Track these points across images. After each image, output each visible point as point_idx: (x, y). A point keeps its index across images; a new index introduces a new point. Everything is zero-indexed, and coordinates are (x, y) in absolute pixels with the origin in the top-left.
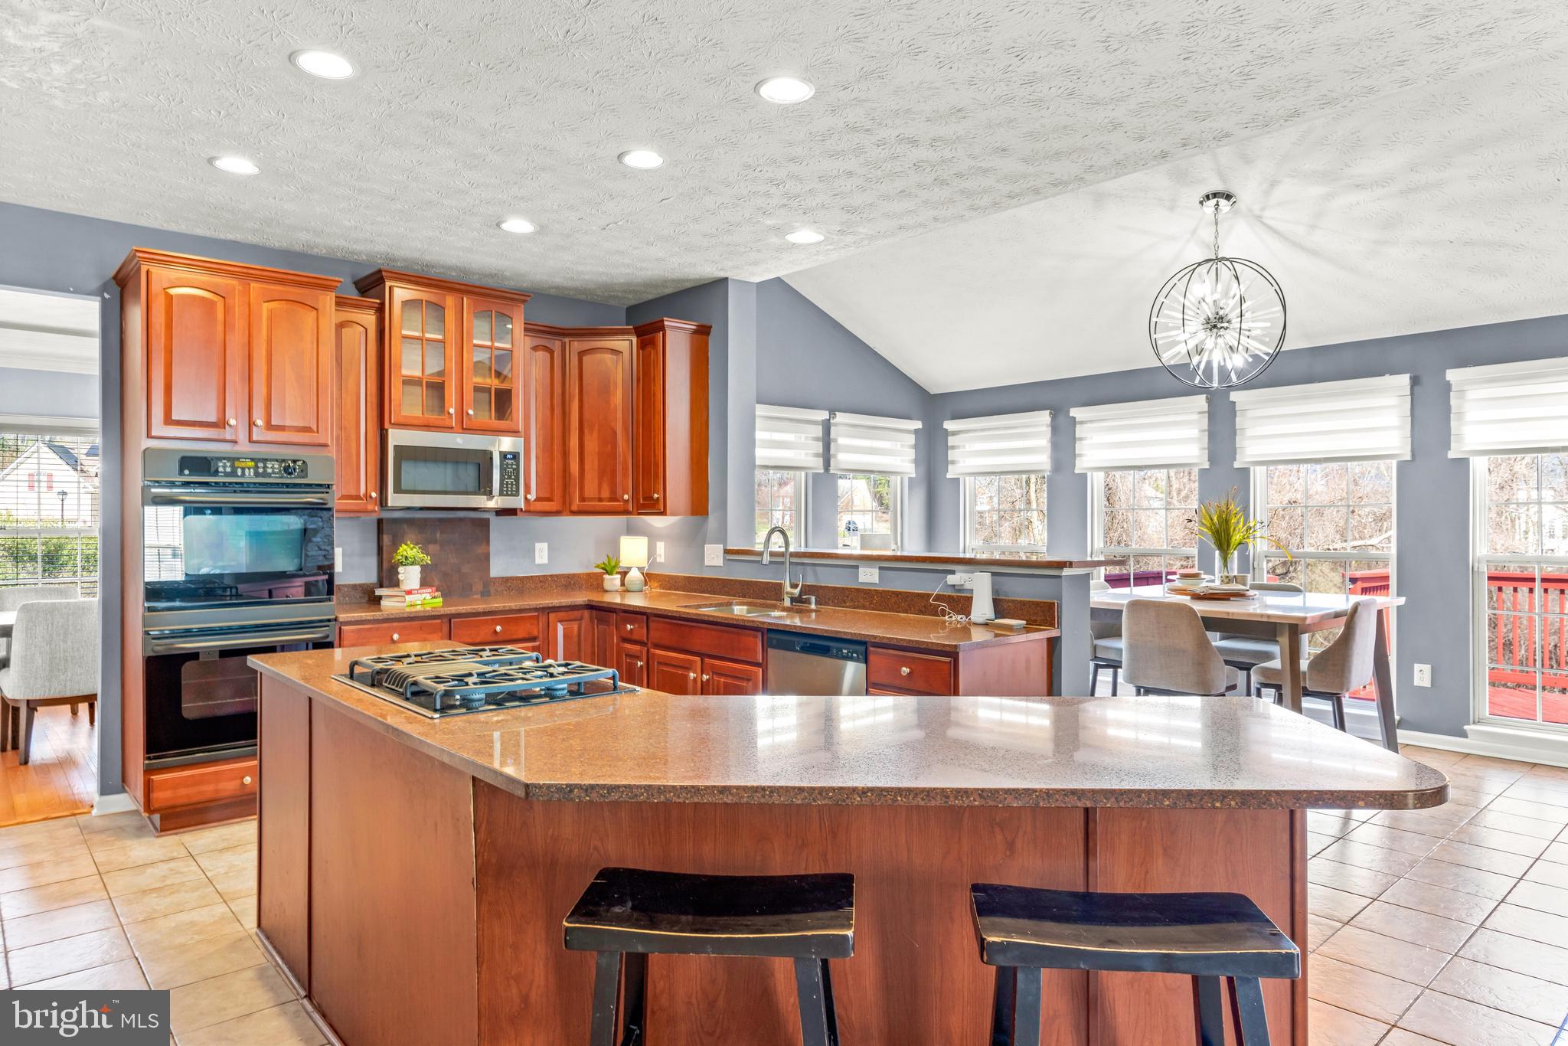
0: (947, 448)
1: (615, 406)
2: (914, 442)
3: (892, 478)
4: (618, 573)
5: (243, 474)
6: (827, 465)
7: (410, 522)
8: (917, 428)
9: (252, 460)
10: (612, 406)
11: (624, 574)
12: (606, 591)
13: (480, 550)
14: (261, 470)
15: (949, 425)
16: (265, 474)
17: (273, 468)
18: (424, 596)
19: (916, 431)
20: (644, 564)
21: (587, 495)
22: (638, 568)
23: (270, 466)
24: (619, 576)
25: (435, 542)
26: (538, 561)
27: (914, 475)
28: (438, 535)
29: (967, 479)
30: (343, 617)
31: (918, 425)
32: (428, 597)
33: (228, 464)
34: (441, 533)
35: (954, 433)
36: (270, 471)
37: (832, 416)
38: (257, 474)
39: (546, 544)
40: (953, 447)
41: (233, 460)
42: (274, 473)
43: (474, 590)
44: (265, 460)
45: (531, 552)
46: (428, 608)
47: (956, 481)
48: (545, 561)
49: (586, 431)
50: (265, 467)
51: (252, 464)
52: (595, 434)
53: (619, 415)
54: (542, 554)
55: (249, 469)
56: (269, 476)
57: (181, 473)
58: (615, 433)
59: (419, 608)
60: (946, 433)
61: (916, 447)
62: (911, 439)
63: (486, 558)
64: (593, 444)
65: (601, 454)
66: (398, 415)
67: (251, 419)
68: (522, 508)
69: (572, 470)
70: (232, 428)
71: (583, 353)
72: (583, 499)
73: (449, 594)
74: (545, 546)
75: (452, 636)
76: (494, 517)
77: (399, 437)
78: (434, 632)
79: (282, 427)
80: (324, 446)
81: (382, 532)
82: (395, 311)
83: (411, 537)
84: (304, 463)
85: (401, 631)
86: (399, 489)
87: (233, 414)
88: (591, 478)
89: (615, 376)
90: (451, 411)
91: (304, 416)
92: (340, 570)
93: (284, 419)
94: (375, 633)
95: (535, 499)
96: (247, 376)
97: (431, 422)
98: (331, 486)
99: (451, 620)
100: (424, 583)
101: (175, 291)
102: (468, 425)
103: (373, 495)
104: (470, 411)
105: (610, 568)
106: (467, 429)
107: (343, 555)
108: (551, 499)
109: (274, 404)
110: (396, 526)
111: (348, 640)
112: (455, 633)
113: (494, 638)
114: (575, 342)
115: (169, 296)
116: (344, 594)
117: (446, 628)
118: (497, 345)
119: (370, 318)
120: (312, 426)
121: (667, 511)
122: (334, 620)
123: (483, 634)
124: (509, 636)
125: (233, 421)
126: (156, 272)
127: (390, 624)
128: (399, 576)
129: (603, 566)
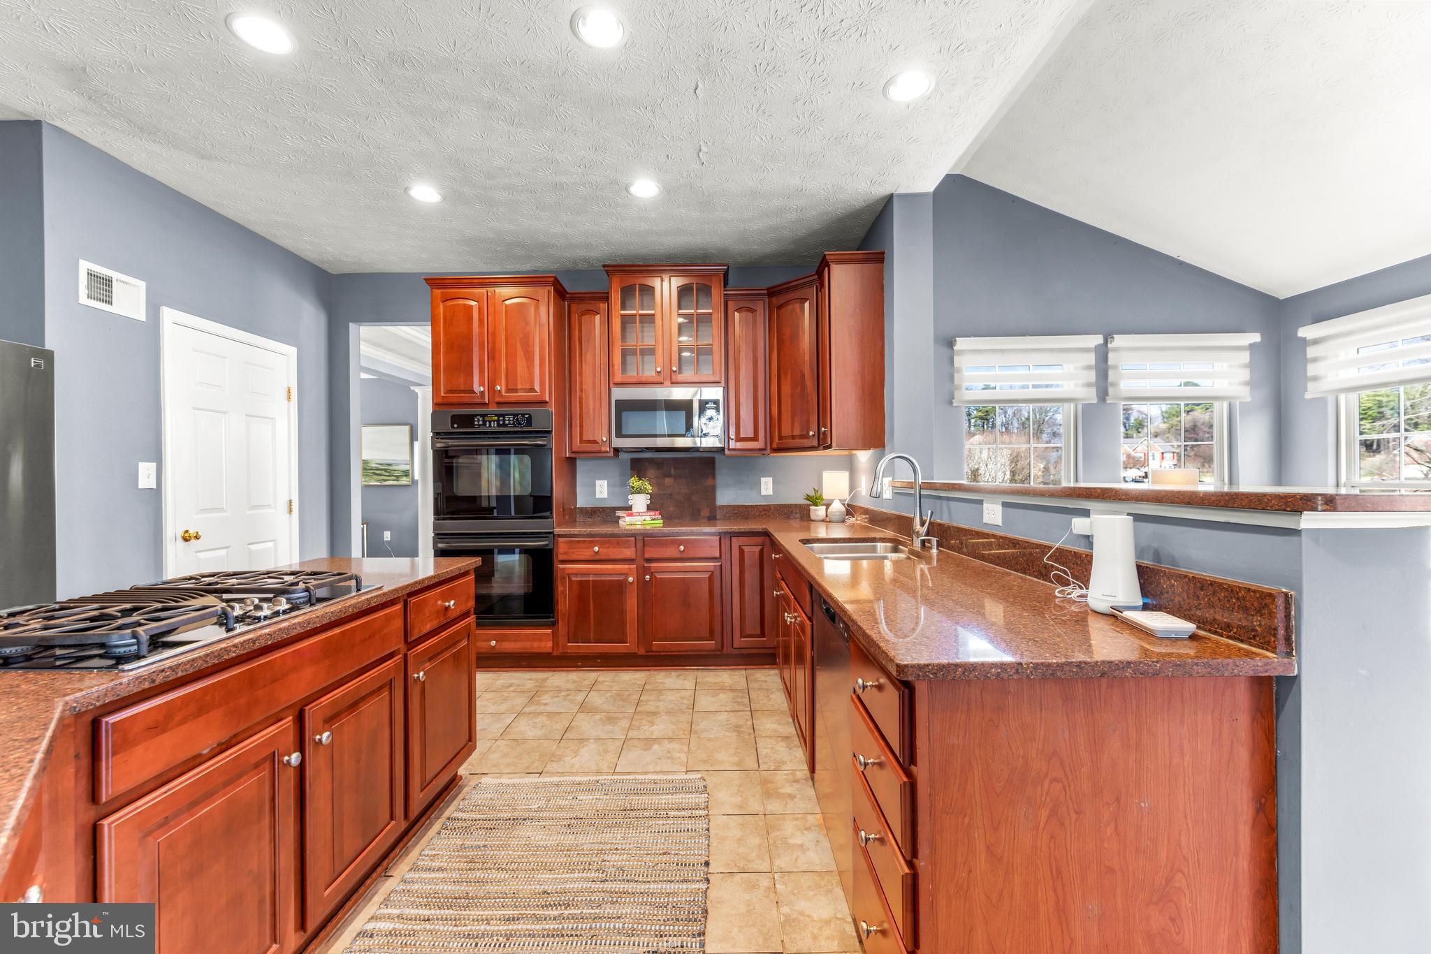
0: (1305, 361)
1: (804, 350)
2: (1249, 360)
3: (1216, 404)
4: (823, 505)
5: (490, 425)
6: (1103, 394)
8: (1252, 342)
9: (496, 415)
10: (801, 351)
11: (828, 506)
12: (813, 521)
13: (709, 482)
14: (501, 422)
15: (1306, 332)
16: (504, 425)
17: (509, 420)
18: (643, 518)
19: (1252, 347)
20: (847, 497)
21: (783, 433)
22: (841, 500)
23: (507, 419)
24: (825, 507)
25: (670, 476)
26: (764, 492)
27: (1249, 399)
28: (672, 470)
29: (1342, 398)
30: (557, 531)
31: (1256, 338)
32: (648, 518)
33: (481, 419)
34: (675, 469)
35: (1316, 342)
36: (507, 422)
37: (1109, 340)
38: (499, 425)
39: (771, 478)
40: (1315, 360)
41: (484, 416)
42: (509, 424)
43: (702, 515)
44: (503, 416)
45: (758, 485)
46: (648, 527)
47: (1321, 402)
48: (770, 492)
49: (782, 376)
50: (504, 420)
51: (496, 418)
52: (789, 378)
53: (807, 358)
54: (767, 487)
55: (494, 421)
56: (506, 426)
57: (452, 427)
58: (803, 375)
59: (638, 527)
60: (1304, 343)
61: (1251, 365)
62: (1245, 357)
63: (713, 489)
64: (787, 389)
65: (792, 396)
66: (618, 377)
67: (495, 386)
68: (726, 447)
69: (773, 413)
70: (482, 393)
71: (780, 307)
72: (780, 438)
73: (668, 519)
74: (770, 480)
75: (643, 552)
76: (718, 457)
77: (619, 394)
78: (629, 547)
79: (516, 390)
80: (544, 403)
81: (632, 469)
82: (616, 297)
83: (652, 472)
84: (530, 416)
85: (602, 545)
86: (619, 434)
87: (481, 384)
88: (786, 417)
89: (803, 323)
90: (659, 369)
91: (532, 381)
92: (606, 496)
93: (516, 384)
94: (582, 545)
95: (739, 439)
96: (492, 356)
97: (644, 380)
98: (549, 432)
99: (643, 539)
100: (649, 508)
101: (450, 303)
102: (673, 381)
103: (604, 439)
104: (674, 369)
105: (815, 500)
106: (674, 383)
107: (608, 486)
108: (755, 439)
109: (511, 374)
110: (640, 464)
111: (562, 549)
112: (646, 549)
113: (679, 556)
114: (774, 300)
115: (445, 308)
116: (606, 514)
117: (640, 545)
118: (699, 311)
119: (604, 306)
120: (537, 388)
121: (834, 444)
122: (552, 533)
123: (669, 552)
124: (691, 554)
125: (482, 389)
126: (438, 292)
127: (593, 538)
128: (630, 503)
129: (808, 498)
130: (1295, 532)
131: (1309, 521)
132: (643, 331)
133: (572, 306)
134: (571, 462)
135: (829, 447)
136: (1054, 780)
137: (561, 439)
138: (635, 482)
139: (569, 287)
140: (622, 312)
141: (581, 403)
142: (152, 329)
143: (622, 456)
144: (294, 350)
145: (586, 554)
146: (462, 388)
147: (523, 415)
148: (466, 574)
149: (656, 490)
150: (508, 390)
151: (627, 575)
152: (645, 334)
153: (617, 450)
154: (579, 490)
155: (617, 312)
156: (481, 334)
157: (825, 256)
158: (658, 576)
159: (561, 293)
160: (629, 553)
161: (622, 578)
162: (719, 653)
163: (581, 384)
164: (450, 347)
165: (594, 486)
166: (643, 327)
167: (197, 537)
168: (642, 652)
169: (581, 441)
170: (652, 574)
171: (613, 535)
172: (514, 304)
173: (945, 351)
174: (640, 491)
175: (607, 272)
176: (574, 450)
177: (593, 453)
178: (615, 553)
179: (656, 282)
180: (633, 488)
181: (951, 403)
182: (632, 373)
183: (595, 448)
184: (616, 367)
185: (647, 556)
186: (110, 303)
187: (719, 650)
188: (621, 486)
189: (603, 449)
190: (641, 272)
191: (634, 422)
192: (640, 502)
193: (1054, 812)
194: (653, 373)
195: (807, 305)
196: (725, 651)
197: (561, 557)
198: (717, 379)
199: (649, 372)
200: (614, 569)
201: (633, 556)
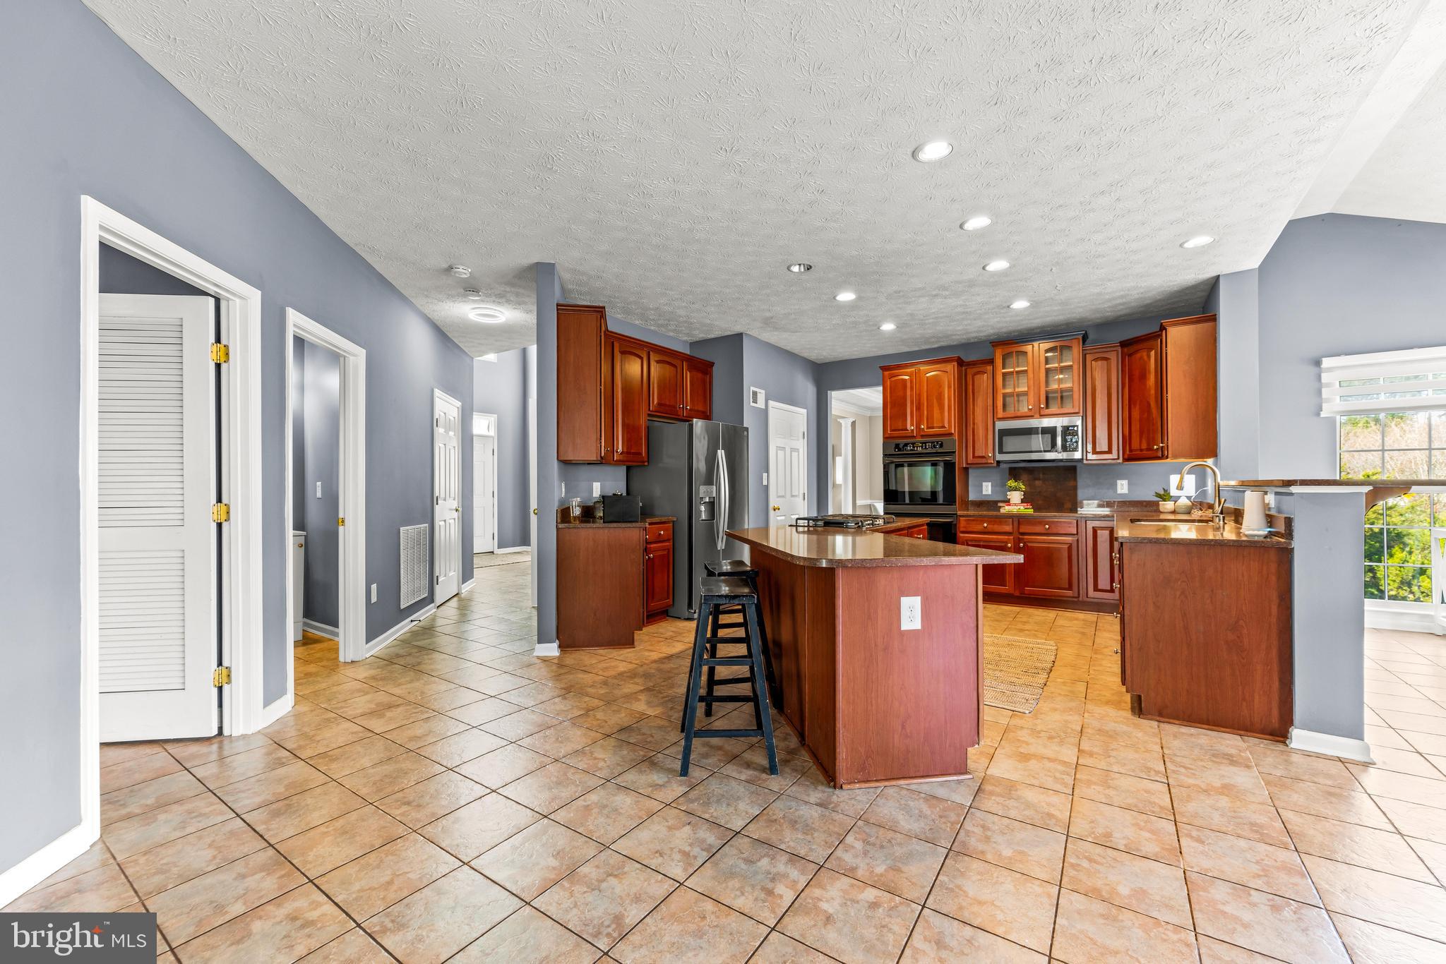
1: (1150, 386)
4: (1171, 500)
5: (917, 449)
7: (1024, 469)
9: (921, 443)
10: (1148, 387)
11: (1175, 501)
12: (1161, 512)
13: (1071, 483)
14: (923, 447)
17: (929, 446)
18: (1019, 507)
21: (1133, 448)
22: (1187, 497)
24: (1172, 502)
25: (1039, 479)
26: (1119, 491)
28: (1041, 476)
30: (959, 513)
33: (911, 446)
38: (923, 449)
41: (913, 444)
42: (929, 448)
44: (925, 443)
45: (1114, 486)
46: (1022, 513)
48: (1125, 491)
49: (1132, 406)
50: (926, 446)
51: (921, 445)
52: (1138, 407)
53: (1153, 392)
54: (1123, 487)
55: (919, 447)
56: (926, 449)
57: (895, 451)
58: (1149, 405)
59: (1015, 512)
63: (1076, 489)
64: (1136, 414)
65: (1141, 420)
66: (1000, 414)
67: (920, 426)
68: (1085, 457)
69: (1124, 432)
70: (912, 430)
71: (1130, 355)
72: (1131, 450)
73: (1036, 509)
74: (1125, 482)
75: (1019, 528)
76: (1079, 465)
77: (1000, 425)
78: (1009, 525)
79: (933, 428)
80: (951, 434)
81: (1010, 474)
82: (999, 361)
83: (1025, 476)
84: (942, 443)
85: (989, 523)
86: (1001, 452)
87: (912, 425)
88: (1135, 436)
89: (1149, 366)
90: (1030, 407)
91: (943, 422)
92: (990, 493)
93: (933, 423)
94: (975, 522)
95: (1094, 452)
96: (919, 408)
97: (1019, 414)
98: (954, 452)
99: (1019, 519)
100: (1023, 501)
101: (893, 379)
102: (1042, 414)
103: (990, 455)
104: (1042, 406)
105: (1165, 496)
106: (1042, 416)
107: (992, 486)
108: (1110, 452)
109: (930, 418)
110: (1015, 472)
111: (962, 524)
112: (1020, 526)
113: (1046, 532)
114: (1126, 350)
115: (891, 382)
116: (992, 505)
117: (1016, 524)
118: (1062, 364)
119: (989, 368)
120: (946, 425)
121: (1169, 456)
122: (956, 514)
123: (1038, 529)
124: (1055, 531)
125: (912, 428)
126: (886, 373)
127: (981, 519)
128: (1008, 497)
129: (1158, 495)
130: (1291, 494)
131: (1294, 489)
132: (1018, 380)
133: (968, 370)
134: (966, 470)
135: (1167, 457)
136: (1183, 582)
137: (960, 456)
138: (1012, 483)
139: (966, 358)
140: (1003, 371)
141: (973, 432)
142: (765, 412)
143: (1003, 466)
144: (805, 410)
145: (978, 528)
146: (901, 428)
147: (937, 442)
148: (922, 525)
149: (1028, 490)
150: (928, 428)
151: (1007, 543)
152: (1020, 381)
153: (998, 462)
154: (970, 489)
155: (1000, 371)
156: (911, 396)
157: (1162, 323)
158: (1029, 545)
159: (961, 362)
160: (1008, 528)
161: (1003, 544)
162: (1076, 600)
163: (974, 419)
164: (894, 404)
165: (982, 486)
166: (1018, 377)
167: (779, 509)
168: (1017, 594)
169: (974, 457)
170: (1024, 543)
171: (997, 517)
172: (933, 376)
173: (1313, 370)
174: (1016, 489)
175: (993, 346)
176: (969, 462)
177: (981, 464)
178: (997, 528)
179: (1028, 348)
180: (1011, 487)
181: (1318, 414)
182: (1011, 411)
183: (984, 461)
184: (999, 408)
185: (1021, 531)
186: (756, 403)
187: (1076, 597)
188: (1002, 487)
189: (989, 462)
190: (1017, 343)
191: (1011, 443)
192: (1016, 497)
193: (1183, 593)
194: (1026, 410)
195: (1153, 353)
196: (1081, 599)
197: (962, 529)
198: (1077, 411)
199: (1024, 409)
200: (997, 538)
201: (1011, 531)
